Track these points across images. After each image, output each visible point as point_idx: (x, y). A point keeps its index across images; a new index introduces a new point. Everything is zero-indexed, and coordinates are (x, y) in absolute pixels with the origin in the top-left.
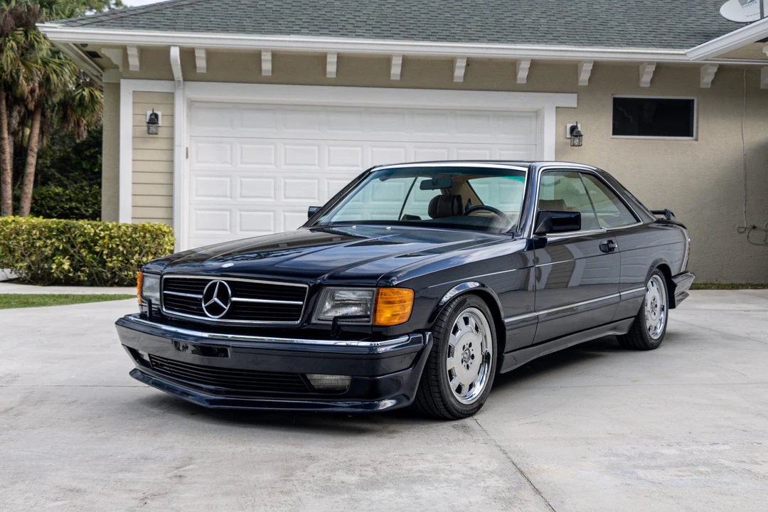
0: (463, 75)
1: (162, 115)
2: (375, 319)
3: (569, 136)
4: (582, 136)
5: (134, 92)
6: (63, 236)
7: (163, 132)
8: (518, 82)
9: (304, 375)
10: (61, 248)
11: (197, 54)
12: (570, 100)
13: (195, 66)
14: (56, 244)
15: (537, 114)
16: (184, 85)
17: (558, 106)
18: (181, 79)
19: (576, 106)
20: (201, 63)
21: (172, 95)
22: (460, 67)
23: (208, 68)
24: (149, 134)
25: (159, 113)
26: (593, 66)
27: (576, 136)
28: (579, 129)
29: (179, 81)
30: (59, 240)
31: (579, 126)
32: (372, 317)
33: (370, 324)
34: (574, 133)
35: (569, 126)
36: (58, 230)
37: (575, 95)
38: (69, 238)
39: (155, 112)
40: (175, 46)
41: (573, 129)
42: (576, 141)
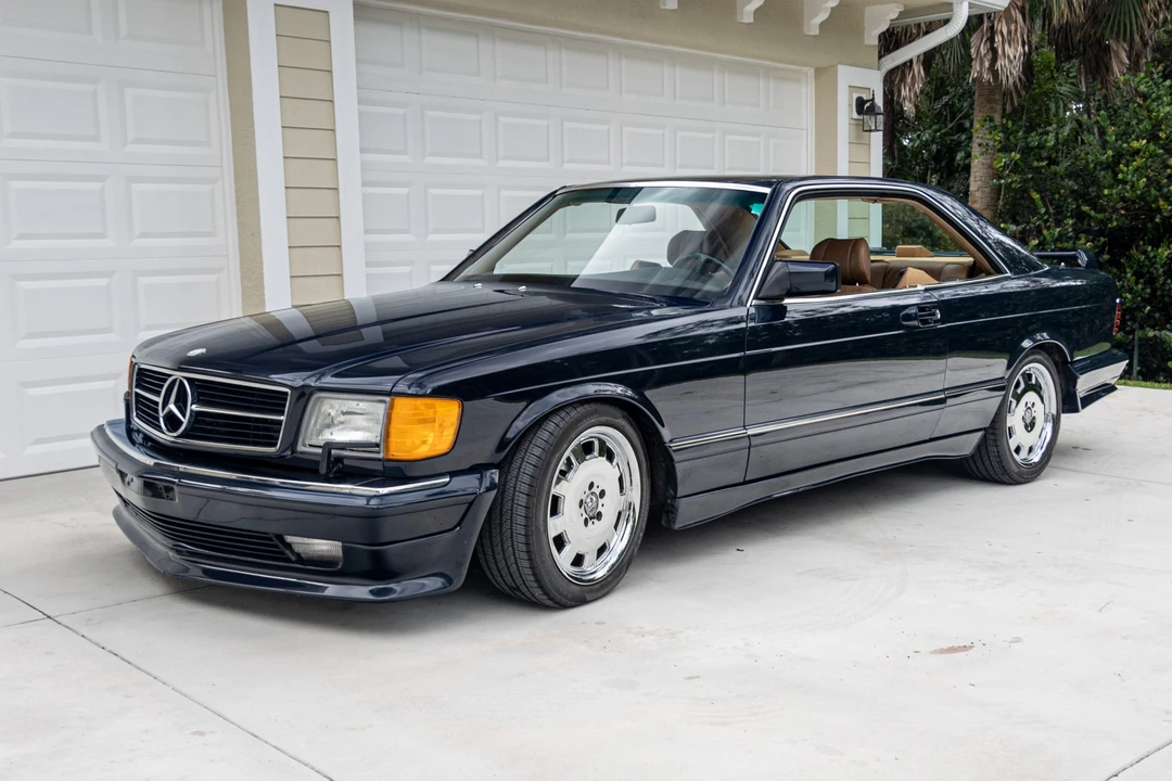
2: (387, 449)
9: (280, 538)
32: (382, 446)
33: (381, 456)
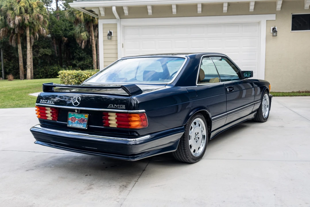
0: (227, 9)
1: (113, 32)
3: (272, 32)
4: (277, 32)
5: (103, 24)
6: (77, 78)
7: (114, 38)
8: (250, 11)
10: (77, 82)
11: (124, 8)
12: (273, 17)
13: (124, 13)
14: (75, 81)
15: (259, 23)
16: (120, 20)
17: (267, 20)
18: (119, 18)
19: (275, 19)
20: (126, 12)
21: (116, 24)
22: (225, 6)
23: (129, 13)
24: (108, 39)
25: (112, 31)
26: (283, 2)
27: (275, 32)
28: (276, 29)
29: (118, 19)
30: (76, 79)
31: (276, 27)
34: (274, 31)
35: (272, 28)
36: (75, 76)
37: (275, 15)
38: (80, 79)
39: (110, 31)
40: (114, 6)
41: (274, 29)
42: (275, 34)
